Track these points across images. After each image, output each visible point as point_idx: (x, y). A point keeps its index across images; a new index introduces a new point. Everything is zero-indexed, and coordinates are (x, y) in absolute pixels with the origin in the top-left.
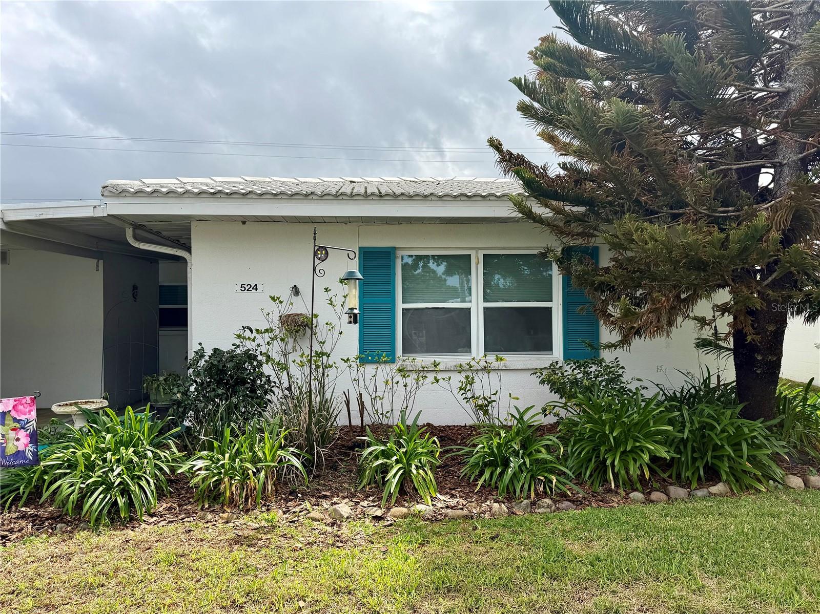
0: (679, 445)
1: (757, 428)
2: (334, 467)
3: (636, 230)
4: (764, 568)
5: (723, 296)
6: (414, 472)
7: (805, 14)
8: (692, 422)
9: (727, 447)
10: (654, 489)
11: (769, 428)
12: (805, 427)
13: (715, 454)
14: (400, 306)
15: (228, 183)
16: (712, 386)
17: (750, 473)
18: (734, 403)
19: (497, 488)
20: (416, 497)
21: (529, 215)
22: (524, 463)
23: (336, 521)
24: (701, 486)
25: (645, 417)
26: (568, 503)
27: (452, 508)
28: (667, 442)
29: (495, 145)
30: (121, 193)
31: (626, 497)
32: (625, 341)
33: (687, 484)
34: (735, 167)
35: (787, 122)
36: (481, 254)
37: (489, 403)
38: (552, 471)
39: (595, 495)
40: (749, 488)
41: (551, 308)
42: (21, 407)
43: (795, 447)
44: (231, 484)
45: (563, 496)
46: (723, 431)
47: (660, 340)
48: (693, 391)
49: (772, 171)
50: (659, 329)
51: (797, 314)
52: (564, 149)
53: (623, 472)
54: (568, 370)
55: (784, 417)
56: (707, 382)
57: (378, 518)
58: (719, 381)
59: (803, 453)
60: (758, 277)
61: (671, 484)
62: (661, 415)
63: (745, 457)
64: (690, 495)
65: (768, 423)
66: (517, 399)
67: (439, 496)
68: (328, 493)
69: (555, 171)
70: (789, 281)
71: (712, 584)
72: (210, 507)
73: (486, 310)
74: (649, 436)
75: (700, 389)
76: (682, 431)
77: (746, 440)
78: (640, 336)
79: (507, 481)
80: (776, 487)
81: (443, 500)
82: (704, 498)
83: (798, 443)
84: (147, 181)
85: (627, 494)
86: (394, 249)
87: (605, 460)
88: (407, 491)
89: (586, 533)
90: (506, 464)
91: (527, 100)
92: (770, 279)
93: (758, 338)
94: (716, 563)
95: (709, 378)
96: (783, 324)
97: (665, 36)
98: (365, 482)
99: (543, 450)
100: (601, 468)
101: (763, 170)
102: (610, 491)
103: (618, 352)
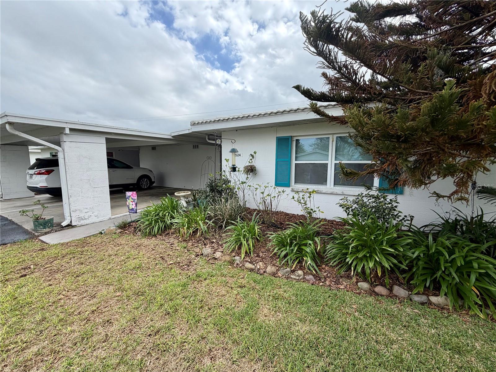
14: (294, 162)
24: (423, 292)
26: (311, 277)
36: (335, 136)
42: (133, 195)
61: (399, 285)
64: (409, 296)
67: (252, 254)
73: (336, 164)
85: (357, 282)
86: (291, 136)
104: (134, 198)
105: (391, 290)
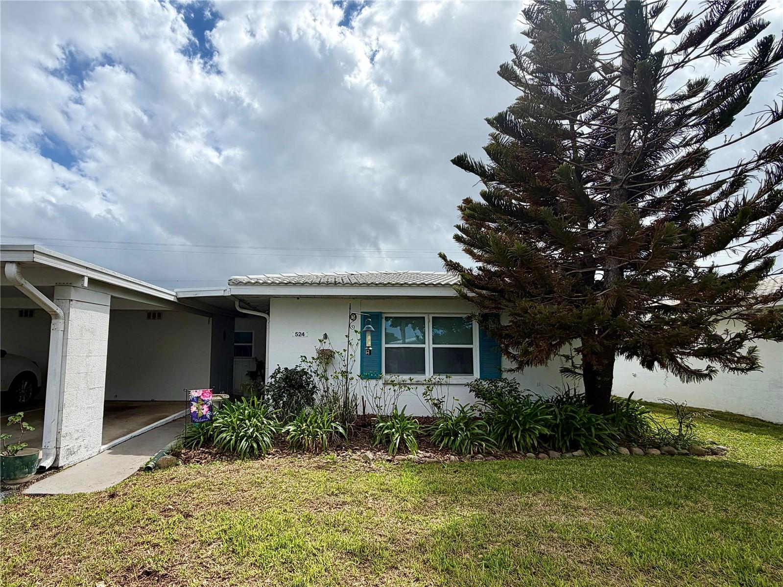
0: (553, 427)
1: (600, 419)
2: (356, 435)
3: (530, 307)
4: (609, 489)
5: (578, 343)
6: (406, 437)
7: (618, 190)
8: (561, 414)
9: (583, 429)
10: (540, 452)
11: (607, 420)
12: (629, 421)
13: (576, 433)
14: (384, 346)
15: (290, 277)
16: (571, 395)
17: (597, 444)
18: (585, 406)
19: (451, 449)
20: (408, 452)
21: (465, 297)
22: (467, 435)
23: (367, 461)
24: (567, 451)
25: (534, 411)
26: (493, 457)
27: (428, 457)
28: (547, 425)
29: (443, 257)
30: (239, 283)
31: (525, 456)
32: (520, 367)
33: (560, 450)
34: (581, 271)
35: (611, 252)
36: (431, 316)
37: (441, 402)
38: (482, 440)
39: (507, 454)
40: (597, 453)
41: (472, 349)
42: (205, 394)
43: (623, 432)
44: (308, 440)
45: (490, 454)
46: (581, 420)
47: (540, 368)
48: (559, 398)
49: (602, 272)
50: (541, 362)
51: (621, 354)
52: (478, 258)
53: (522, 441)
54: (485, 384)
55: (615, 414)
56: (567, 393)
57: (389, 461)
58: (575, 392)
59: (628, 436)
60: (596, 333)
61: (550, 450)
62: (543, 410)
63: (594, 435)
64: (561, 456)
65: (607, 417)
66: (458, 400)
67: (419, 451)
68: (358, 448)
69: (476, 272)
70: (615, 336)
71: (581, 496)
72: (297, 452)
73: (434, 348)
74: (537, 422)
75: (564, 397)
76: (556, 420)
77: (594, 426)
78: (529, 365)
79: (458, 444)
80: (613, 453)
81: (422, 454)
82: (570, 458)
83: (625, 430)
84: (251, 277)
85: (525, 454)
86: (381, 313)
87: (512, 434)
88: (403, 448)
89: (507, 471)
90: (456, 435)
91: (460, 233)
92: (604, 334)
93: (600, 367)
94: (582, 486)
95: (569, 391)
96: (612, 361)
97: (542, 208)
98: (376, 443)
99: (476, 428)
100: (510, 439)
101: (597, 272)
102: (515, 452)
103: (516, 375)
104: (206, 399)
105: (548, 455)
